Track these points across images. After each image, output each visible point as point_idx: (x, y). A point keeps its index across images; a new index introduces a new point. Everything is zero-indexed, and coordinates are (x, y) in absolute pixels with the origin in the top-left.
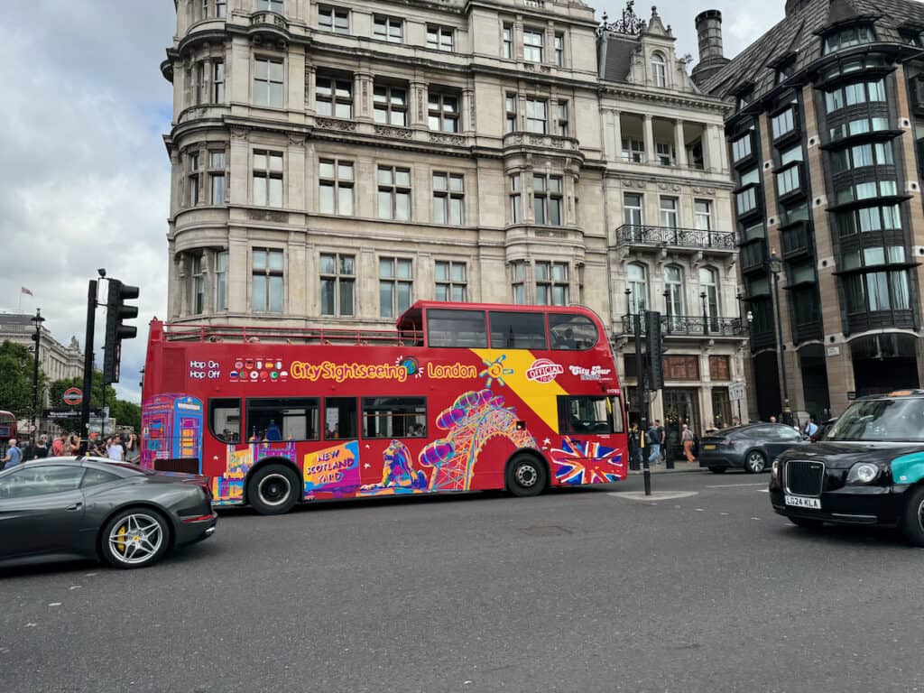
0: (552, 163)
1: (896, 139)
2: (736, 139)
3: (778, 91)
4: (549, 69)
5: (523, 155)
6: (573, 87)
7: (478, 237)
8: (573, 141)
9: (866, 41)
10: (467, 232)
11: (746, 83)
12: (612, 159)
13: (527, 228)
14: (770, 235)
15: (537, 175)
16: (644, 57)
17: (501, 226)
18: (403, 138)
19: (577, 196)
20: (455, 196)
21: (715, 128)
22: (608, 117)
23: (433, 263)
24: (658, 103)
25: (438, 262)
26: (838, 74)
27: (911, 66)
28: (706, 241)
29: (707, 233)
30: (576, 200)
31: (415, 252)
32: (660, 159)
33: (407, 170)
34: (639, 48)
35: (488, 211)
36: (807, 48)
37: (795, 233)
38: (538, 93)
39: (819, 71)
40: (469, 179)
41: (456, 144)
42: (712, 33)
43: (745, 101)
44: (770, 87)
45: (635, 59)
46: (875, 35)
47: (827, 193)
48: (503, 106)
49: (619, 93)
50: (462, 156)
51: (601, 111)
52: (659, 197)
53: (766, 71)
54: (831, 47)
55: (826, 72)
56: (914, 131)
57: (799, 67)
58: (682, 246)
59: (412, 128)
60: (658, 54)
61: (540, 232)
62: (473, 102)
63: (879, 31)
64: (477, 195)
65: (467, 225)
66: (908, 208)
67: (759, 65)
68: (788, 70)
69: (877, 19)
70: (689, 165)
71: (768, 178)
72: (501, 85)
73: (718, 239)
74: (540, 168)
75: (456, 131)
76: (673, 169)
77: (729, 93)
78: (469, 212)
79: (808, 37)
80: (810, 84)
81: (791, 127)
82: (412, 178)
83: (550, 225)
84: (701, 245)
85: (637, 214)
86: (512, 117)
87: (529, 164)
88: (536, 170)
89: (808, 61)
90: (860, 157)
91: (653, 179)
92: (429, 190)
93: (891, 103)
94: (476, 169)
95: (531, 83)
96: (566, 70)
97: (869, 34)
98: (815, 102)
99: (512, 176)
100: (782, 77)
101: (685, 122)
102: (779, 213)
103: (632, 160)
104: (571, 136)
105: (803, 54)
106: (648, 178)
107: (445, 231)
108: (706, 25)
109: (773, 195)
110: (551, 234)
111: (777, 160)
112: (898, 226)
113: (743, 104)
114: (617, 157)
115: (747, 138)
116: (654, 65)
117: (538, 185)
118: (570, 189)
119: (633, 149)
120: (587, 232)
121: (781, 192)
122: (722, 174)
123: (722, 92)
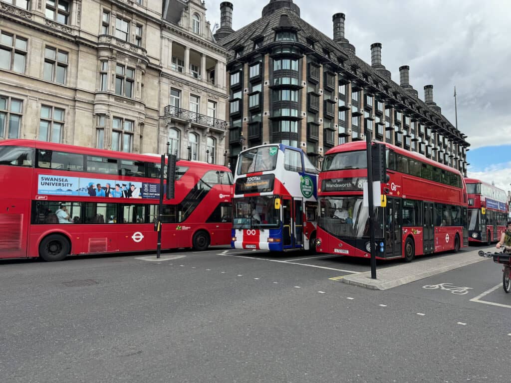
0: (129, 60)
1: (300, 90)
2: (233, 73)
3: (254, 54)
4: (132, 3)
5: (111, 50)
6: (147, 19)
7: (75, 95)
8: (144, 50)
9: (293, 40)
10: (68, 90)
11: (240, 45)
12: (166, 67)
13: (109, 95)
14: (243, 126)
15: (118, 64)
16: (189, 14)
17: (93, 90)
18: (24, 17)
19: (143, 83)
20: (60, 65)
21: (222, 64)
22: (166, 42)
23: (40, 105)
24: (194, 42)
25: (43, 105)
26: (280, 52)
27: (309, 57)
28: (212, 123)
29: (212, 119)
30: (142, 85)
31: (27, 96)
32: (193, 74)
33: (26, 40)
34: (187, 8)
35: (84, 79)
36: (269, 35)
37: (254, 127)
38: (124, 16)
39: (272, 49)
40: (72, 56)
41: (65, 32)
42: (228, 14)
43: (239, 54)
44: (251, 50)
45: (184, 14)
46: (297, 38)
47: (270, 110)
48: (100, 17)
49: (173, 30)
50: (69, 40)
51: (162, 37)
52: (190, 95)
53: (250, 42)
54: (279, 38)
55: (275, 50)
56: (307, 88)
57: (265, 44)
58: (199, 123)
59: (32, 12)
60: (197, 14)
61: (118, 99)
62: (80, 8)
63: (299, 37)
64: (77, 67)
65: (68, 85)
66: (301, 123)
67: (246, 38)
68: (260, 44)
69: (299, 30)
70: (208, 81)
71: (246, 97)
72: (100, 4)
73: (217, 123)
74: (121, 60)
75: (66, 23)
76: (199, 80)
77: (233, 48)
78: (70, 77)
79: (270, 31)
80: (268, 54)
81: (258, 74)
82: (29, 46)
83: (124, 96)
84: (209, 125)
85: (177, 101)
86: (106, 25)
87: (114, 56)
88: (118, 61)
89: (268, 42)
90: (285, 95)
91: (187, 83)
92: (41, 56)
93: (300, 73)
94: (78, 51)
95: (120, 8)
96: (143, 7)
97: (295, 37)
98: (269, 63)
99: (103, 61)
100: (257, 47)
101: (207, 57)
102: (249, 116)
103: (177, 70)
104: (143, 47)
105: (267, 38)
106: (185, 82)
107: (52, 86)
108: (225, 9)
109: (247, 106)
110: (125, 102)
111: (250, 89)
112: (296, 131)
113: (238, 56)
114: (168, 66)
115: (238, 74)
116: (194, 20)
117: (119, 71)
118: (139, 78)
119: (178, 64)
120: (147, 106)
121: (251, 106)
122: (223, 89)
123: (228, 47)
